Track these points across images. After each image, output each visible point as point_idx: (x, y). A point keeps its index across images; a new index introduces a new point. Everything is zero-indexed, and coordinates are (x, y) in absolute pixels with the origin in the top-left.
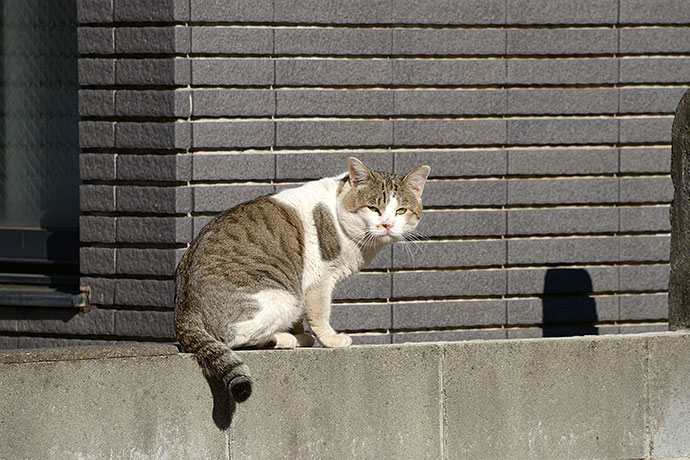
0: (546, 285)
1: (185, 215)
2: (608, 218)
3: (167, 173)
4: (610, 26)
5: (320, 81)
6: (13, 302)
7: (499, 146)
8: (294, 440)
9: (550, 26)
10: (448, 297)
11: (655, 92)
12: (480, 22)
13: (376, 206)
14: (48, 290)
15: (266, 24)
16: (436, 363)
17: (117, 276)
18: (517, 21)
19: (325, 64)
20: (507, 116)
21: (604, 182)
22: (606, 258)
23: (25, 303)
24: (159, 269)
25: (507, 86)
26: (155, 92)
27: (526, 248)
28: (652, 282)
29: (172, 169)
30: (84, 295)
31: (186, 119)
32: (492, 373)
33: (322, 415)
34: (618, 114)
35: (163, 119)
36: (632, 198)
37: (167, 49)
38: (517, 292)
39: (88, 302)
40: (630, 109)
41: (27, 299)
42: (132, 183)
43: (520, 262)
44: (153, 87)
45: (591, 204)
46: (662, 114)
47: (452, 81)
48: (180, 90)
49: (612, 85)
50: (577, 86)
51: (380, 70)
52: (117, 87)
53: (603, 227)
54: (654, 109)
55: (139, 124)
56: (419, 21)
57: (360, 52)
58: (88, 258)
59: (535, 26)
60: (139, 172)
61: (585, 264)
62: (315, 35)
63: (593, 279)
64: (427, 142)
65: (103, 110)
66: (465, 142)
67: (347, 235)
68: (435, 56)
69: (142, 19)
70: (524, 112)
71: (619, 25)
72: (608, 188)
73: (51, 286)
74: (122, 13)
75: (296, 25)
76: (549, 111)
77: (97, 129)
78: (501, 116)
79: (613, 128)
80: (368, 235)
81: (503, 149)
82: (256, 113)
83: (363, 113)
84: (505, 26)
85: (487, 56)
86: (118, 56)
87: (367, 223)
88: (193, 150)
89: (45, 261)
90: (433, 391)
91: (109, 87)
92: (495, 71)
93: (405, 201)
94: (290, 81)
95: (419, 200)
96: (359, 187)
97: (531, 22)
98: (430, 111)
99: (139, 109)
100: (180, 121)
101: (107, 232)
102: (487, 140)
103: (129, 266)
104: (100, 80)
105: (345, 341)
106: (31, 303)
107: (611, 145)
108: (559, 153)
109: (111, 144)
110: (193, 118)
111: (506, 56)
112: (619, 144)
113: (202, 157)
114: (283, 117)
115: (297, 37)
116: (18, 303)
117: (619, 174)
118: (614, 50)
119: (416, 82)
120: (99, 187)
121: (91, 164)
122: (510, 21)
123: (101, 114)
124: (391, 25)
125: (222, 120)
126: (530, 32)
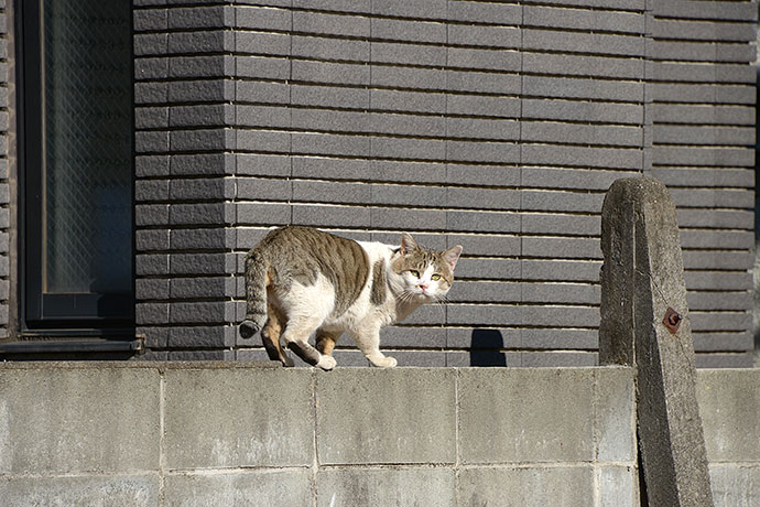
0: (472, 341)
1: (230, 275)
2: (513, 291)
3: (217, 243)
4: (513, 141)
5: (322, 175)
6: (75, 349)
7: (440, 231)
8: (359, 437)
9: (474, 140)
10: (406, 348)
11: (545, 194)
12: (429, 134)
13: (417, 269)
14: (99, 340)
15: (285, 129)
16: (453, 382)
17: (170, 325)
18: (453, 134)
19: (325, 162)
20: (446, 208)
21: (512, 263)
22: (512, 322)
23: (86, 349)
24: (209, 318)
25: (446, 185)
26: (207, 180)
27: (459, 312)
28: (543, 342)
29: (222, 239)
30: (140, 341)
31: (231, 200)
32: (491, 391)
33: (377, 418)
34: (520, 211)
35: (215, 200)
36: (530, 276)
37: (217, 145)
38: (453, 345)
39: (143, 345)
40: (528, 207)
41: (88, 346)
42: (183, 251)
43: (455, 322)
44: (204, 176)
45: (502, 280)
46: (549, 211)
47: (410, 179)
48: (228, 178)
49: (515, 188)
50: (493, 187)
51: (362, 168)
52: (171, 177)
53: (510, 298)
54: (544, 208)
55: (192, 206)
56: (388, 131)
57: (349, 154)
58: (142, 312)
59: (464, 139)
60: (191, 243)
61: (497, 326)
62: (319, 138)
63: (504, 338)
64: (393, 226)
65: (158, 196)
66: (418, 227)
67: (392, 290)
68: (398, 159)
69: (195, 124)
70: (458, 205)
71: (520, 142)
72: (514, 268)
73: (101, 337)
74: (177, 119)
75: (305, 131)
76: (474, 206)
77: (153, 210)
78: (441, 208)
79: (517, 221)
80: (406, 292)
81: (443, 234)
82: (279, 198)
83: (350, 201)
84: (445, 138)
85: (432, 161)
86: (171, 153)
87: (407, 284)
88: (236, 225)
89: (96, 317)
90: (451, 404)
91: (163, 178)
92: (438, 172)
93: (440, 269)
94: (302, 174)
95: (452, 272)
96: (407, 256)
97: (461, 136)
98: (395, 202)
99: (192, 193)
100: (228, 202)
101: (161, 290)
102: (433, 227)
103: (181, 317)
104: (156, 172)
105: (392, 362)
106: (92, 349)
107: (515, 234)
108: (481, 238)
109: (165, 222)
110: (237, 199)
111: (445, 161)
112: (521, 234)
113: (243, 231)
114: (296, 201)
115: (307, 139)
116: (80, 349)
117: (521, 257)
118: (518, 161)
119: (386, 179)
120: (154, 256)
121: (147, 238)
122: (449, 135)
123: (156, 198)
124: (368, 134)
125: (255, 202)
126: (461, 144)
